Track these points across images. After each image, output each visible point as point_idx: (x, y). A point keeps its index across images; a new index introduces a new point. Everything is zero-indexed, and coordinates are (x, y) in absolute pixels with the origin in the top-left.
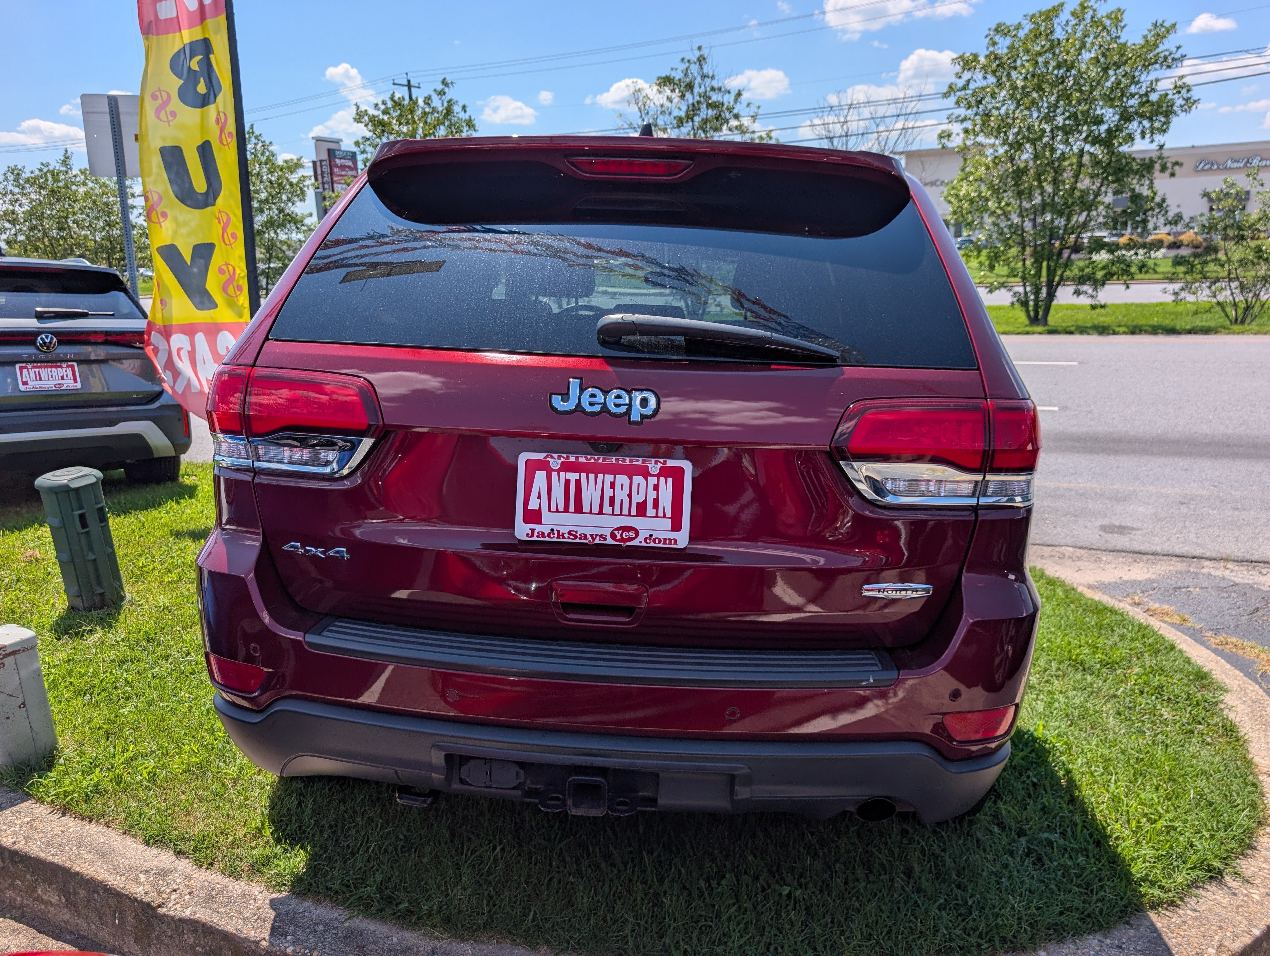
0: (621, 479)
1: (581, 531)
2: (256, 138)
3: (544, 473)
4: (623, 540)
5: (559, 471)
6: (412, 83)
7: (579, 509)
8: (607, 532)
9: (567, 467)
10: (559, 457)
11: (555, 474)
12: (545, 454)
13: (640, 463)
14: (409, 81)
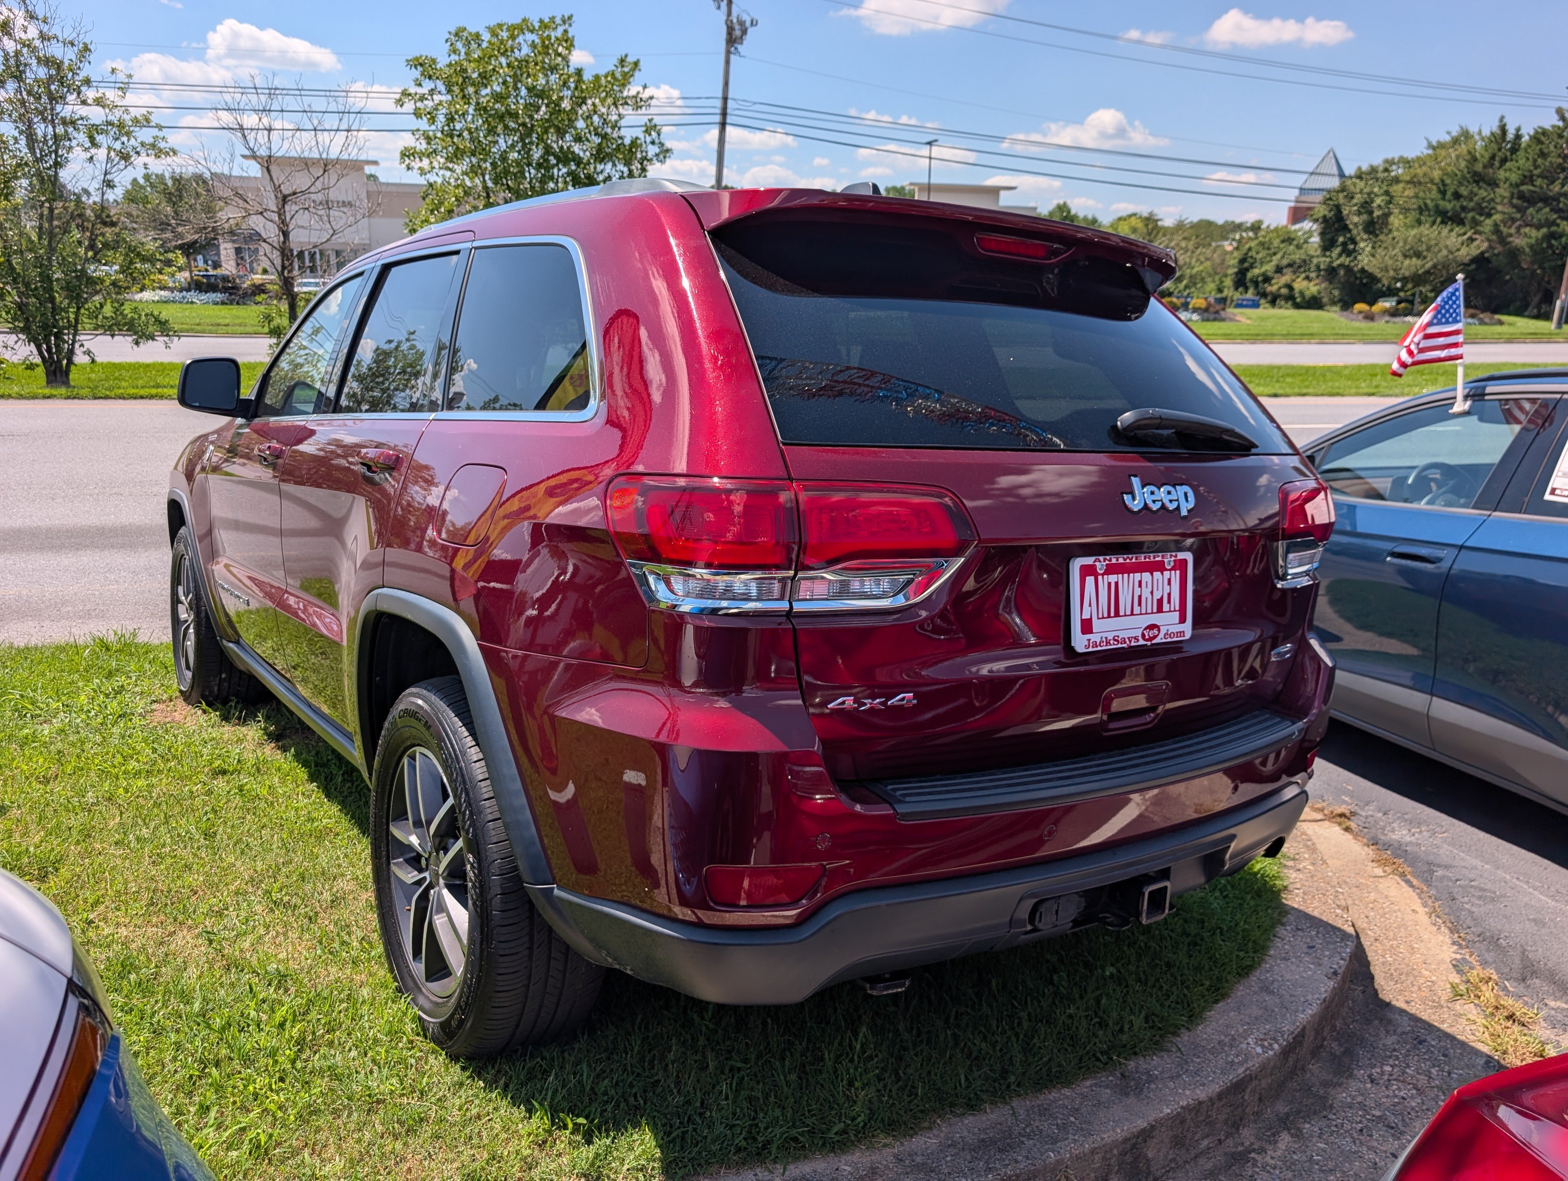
0: (1146, 576)
1: (1122, 635)
3: (1092, 578)
4: (1151, 639)
5: (1103, 575)
7: (1117, 614)
8: (1138, 633)
10: (1105, 560)
11: (1100, 577)
12: (1093, 558)
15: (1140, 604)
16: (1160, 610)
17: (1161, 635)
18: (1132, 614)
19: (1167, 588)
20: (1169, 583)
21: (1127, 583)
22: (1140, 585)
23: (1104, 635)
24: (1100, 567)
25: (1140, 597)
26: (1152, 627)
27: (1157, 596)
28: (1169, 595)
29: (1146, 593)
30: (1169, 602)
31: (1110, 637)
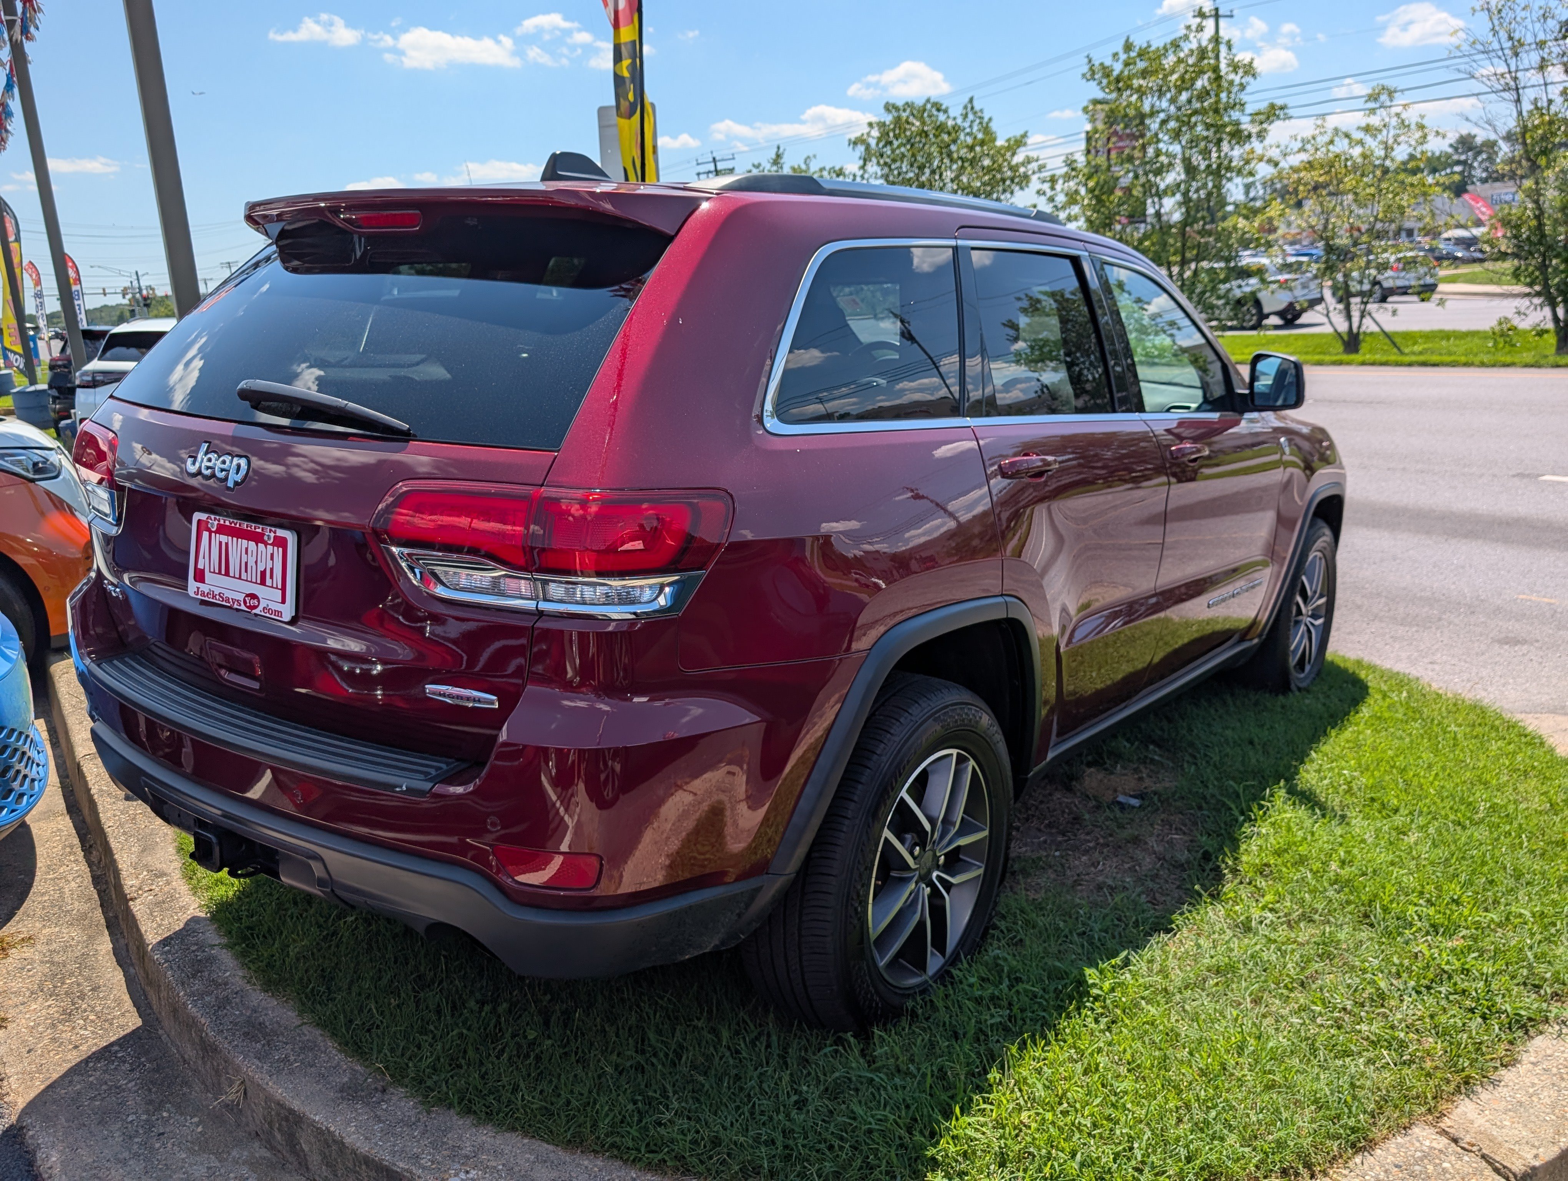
0: (252, 544)
1: (228, 594)
2: (975, 113)
6: (1221, 12)
7: (227, 574)
8: (241, 597)
9: (221, 530)
13: (259, 530)
14: (1217, 9)
15: (246, 571)
16: (263, 582)
17: (261, 608)
18: (240, 578)
19: (270, 563)
20: (272, 558)
21: (237, 547)
22: (247, 553)
23: (212, 588)
24: (214, 525)
25: (246, 563)
26: (253, 596)
27: (261, 568)
28: (272, 570)
29: (251, 563)
30: (272, 577)
31: (216, 592)
